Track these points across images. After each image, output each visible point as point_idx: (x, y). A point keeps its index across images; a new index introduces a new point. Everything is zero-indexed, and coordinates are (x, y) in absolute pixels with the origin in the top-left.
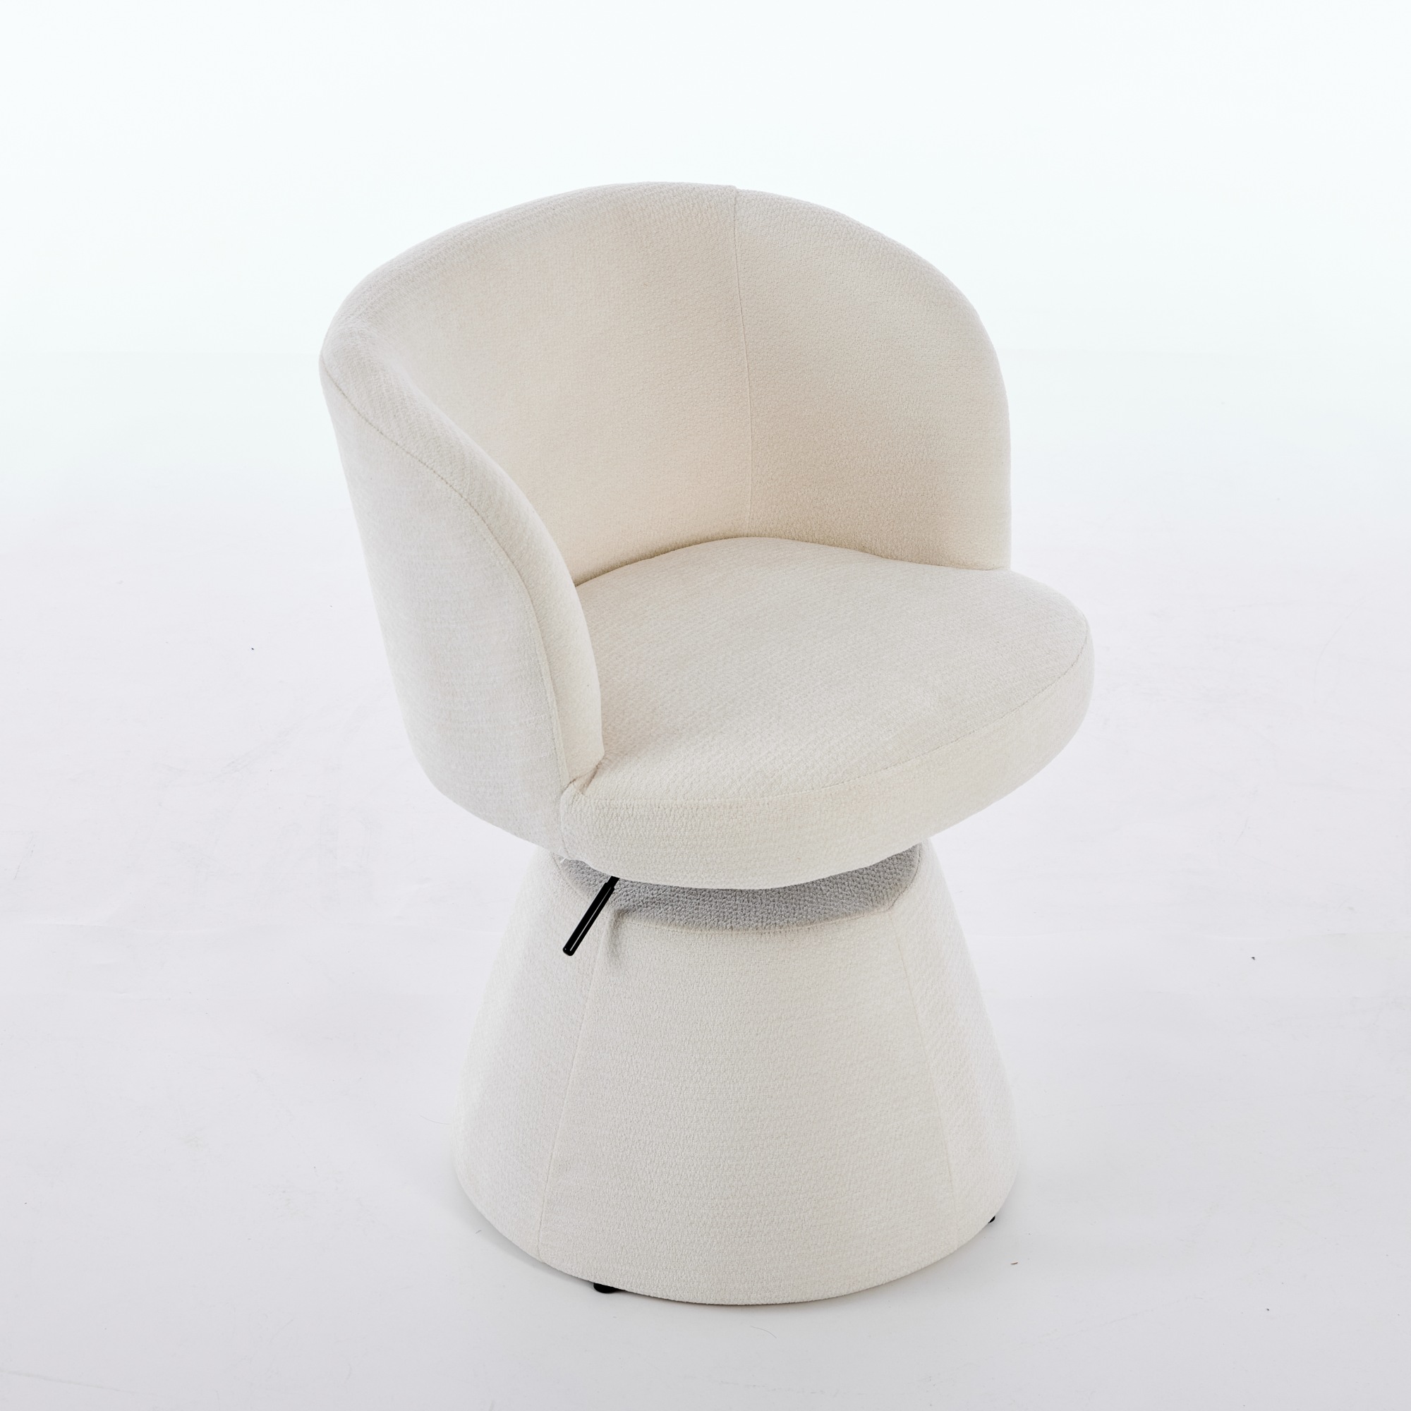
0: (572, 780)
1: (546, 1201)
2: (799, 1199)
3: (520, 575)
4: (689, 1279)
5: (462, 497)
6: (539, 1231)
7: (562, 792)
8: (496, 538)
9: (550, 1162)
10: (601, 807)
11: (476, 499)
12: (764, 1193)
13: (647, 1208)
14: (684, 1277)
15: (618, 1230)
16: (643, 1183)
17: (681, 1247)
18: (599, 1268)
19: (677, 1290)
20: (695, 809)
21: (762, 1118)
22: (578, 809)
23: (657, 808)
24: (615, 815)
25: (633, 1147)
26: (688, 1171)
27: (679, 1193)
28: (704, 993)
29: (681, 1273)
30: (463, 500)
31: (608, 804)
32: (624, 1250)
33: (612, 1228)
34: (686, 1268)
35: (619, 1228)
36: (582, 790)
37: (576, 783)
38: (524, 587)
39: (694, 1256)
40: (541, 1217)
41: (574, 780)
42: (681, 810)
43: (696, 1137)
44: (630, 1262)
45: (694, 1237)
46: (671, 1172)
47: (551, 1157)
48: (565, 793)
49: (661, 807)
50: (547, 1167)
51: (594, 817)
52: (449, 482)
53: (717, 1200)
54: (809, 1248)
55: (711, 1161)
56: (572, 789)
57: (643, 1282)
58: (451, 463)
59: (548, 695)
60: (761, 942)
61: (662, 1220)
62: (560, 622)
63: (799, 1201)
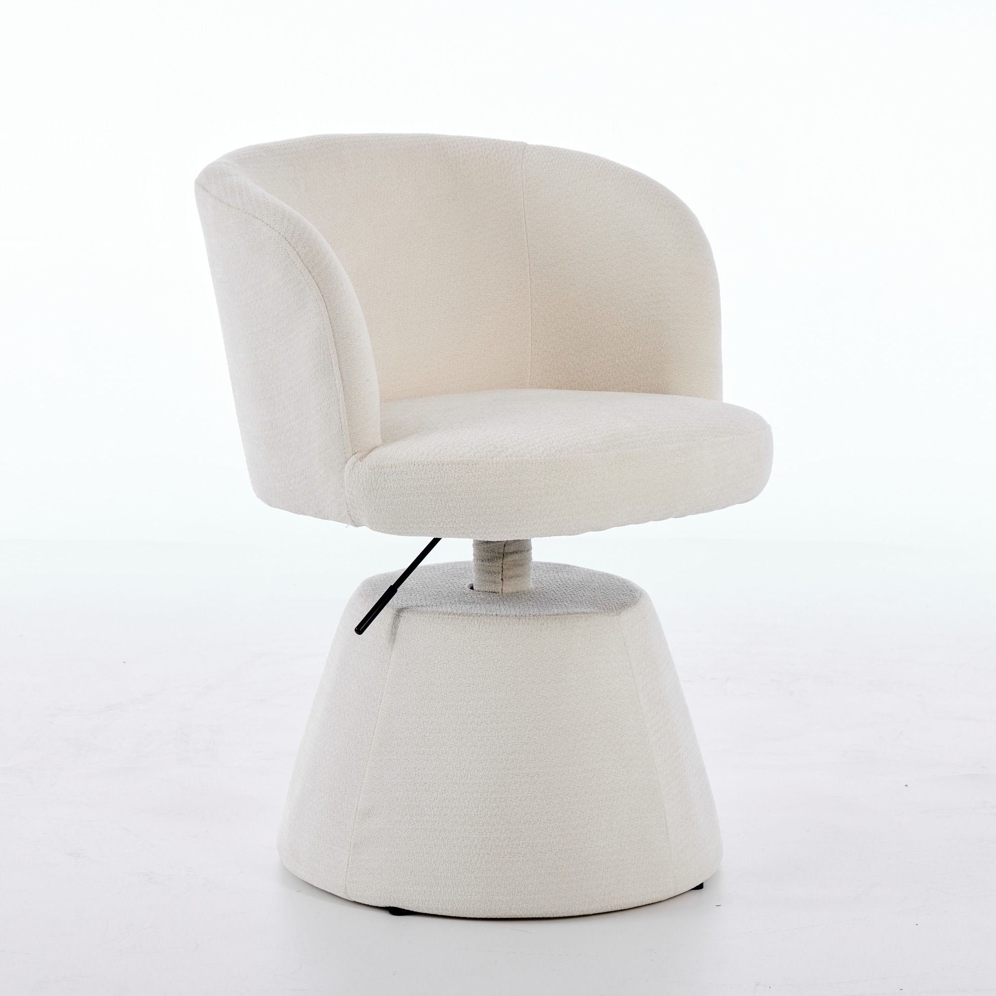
0: (354, 453)
1: (352, 845)
2: (549, 827)
3: (318, 287)
4: (464, 893)
5: (280, 234)
6: (347, 872)
7: (346, 462)
8: (302, 261)
9: (356, 813)
10: (373, 468)
11: (290, 235)
12: (522, 822)
13: (431, 838)
14: (459, 892)
15: (408, 858)
16: (428, 818)
17: (457, 866)
18: (393, 891)
19: (454, 903)
20: (441, 465)
21: (520, 760)
22: (357, 472)
23: (413, 466)
24: (382, 473)
25: (421, 789)
26: (463, 804)
27: (456, 823)
28: (475, 662)
29: (457, 888)
30: (281, 236)
31: (378, 465)
32: (413, 874)
33: (403, 857)
34: (461, 884)
35: (409, 856)
36: (361, 459)
37: (356, 455)
38: (321, 297)
39: (467, 874)
40: (349, 859)
41: (356, 453)
42: (431, 466)
43: (469, 776)
44: (417, 883)
45: (468, 858)
46: (450, 806)
47: (357, 809)
48: (348, 462)
49: (416, 464)
50: (354, 818)
51: (367, 476)
52: (272, 226)
53: (485, 826)
54: (557, 868)
55: (481, 795)
56: (353, 459)
57: (427, 899)
58: (275, 215)
59: (337, 382)
60: (519, 624)
61: (442, 846)
62: (347, 326)
63: (549, 829)
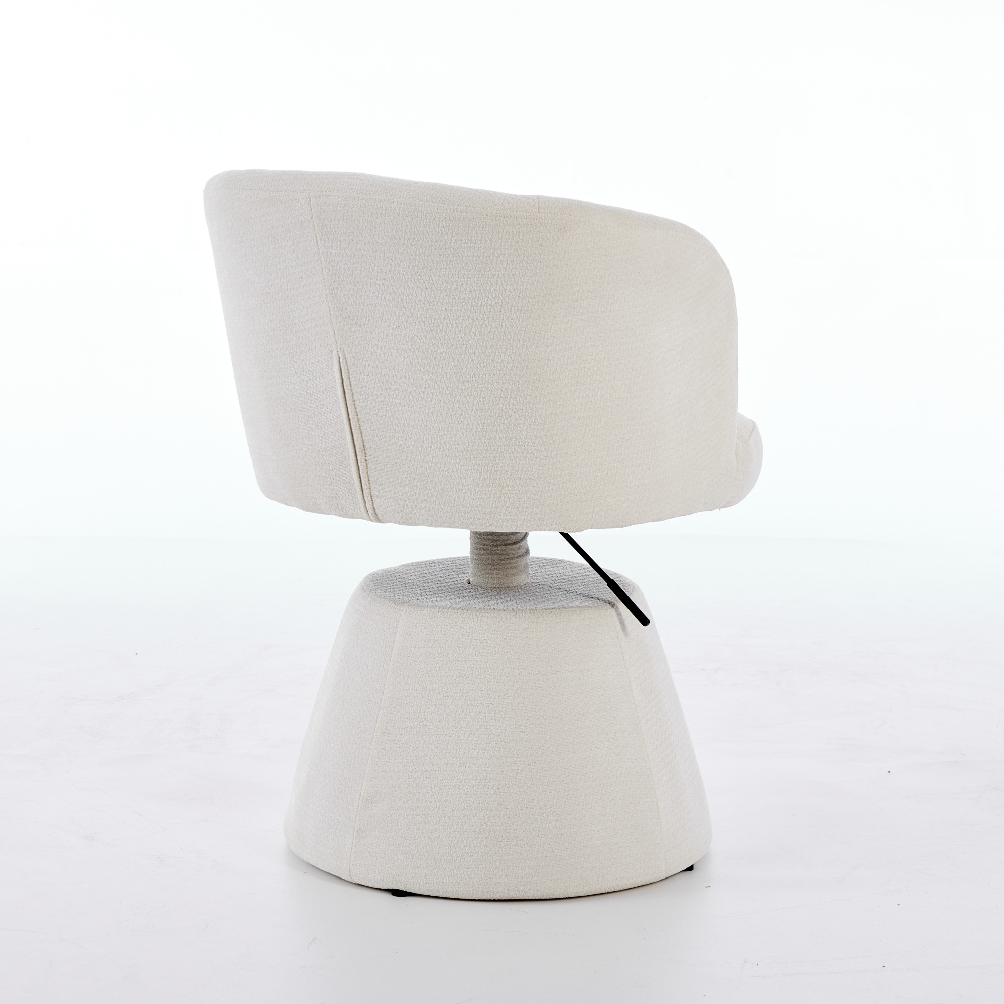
1: (356, 830)
2: (545, 812)
9: (359, 799)
12: (519, 807)
13: (432, 823)
14: (459, 875)
15: (410, 842)
16: (429, 804)
17: (457, 850)
18: (395, 874)
21: (517, 748)
25: (422, 776)
28: (474, 655)
29: (457, 871)
32: (414, 858)
33: (405, 842)
39: (467, 857)
40: (353, 843)
43: (468, 764)
44: (418, 866)
45: (467, 842)
46: (450, 792)
47: (360, 795)
50: (357, 804)
53: (484, 812)
54: (553, 852)
57: (428, 881)
61: (443, 831)
63: (545, 815)
